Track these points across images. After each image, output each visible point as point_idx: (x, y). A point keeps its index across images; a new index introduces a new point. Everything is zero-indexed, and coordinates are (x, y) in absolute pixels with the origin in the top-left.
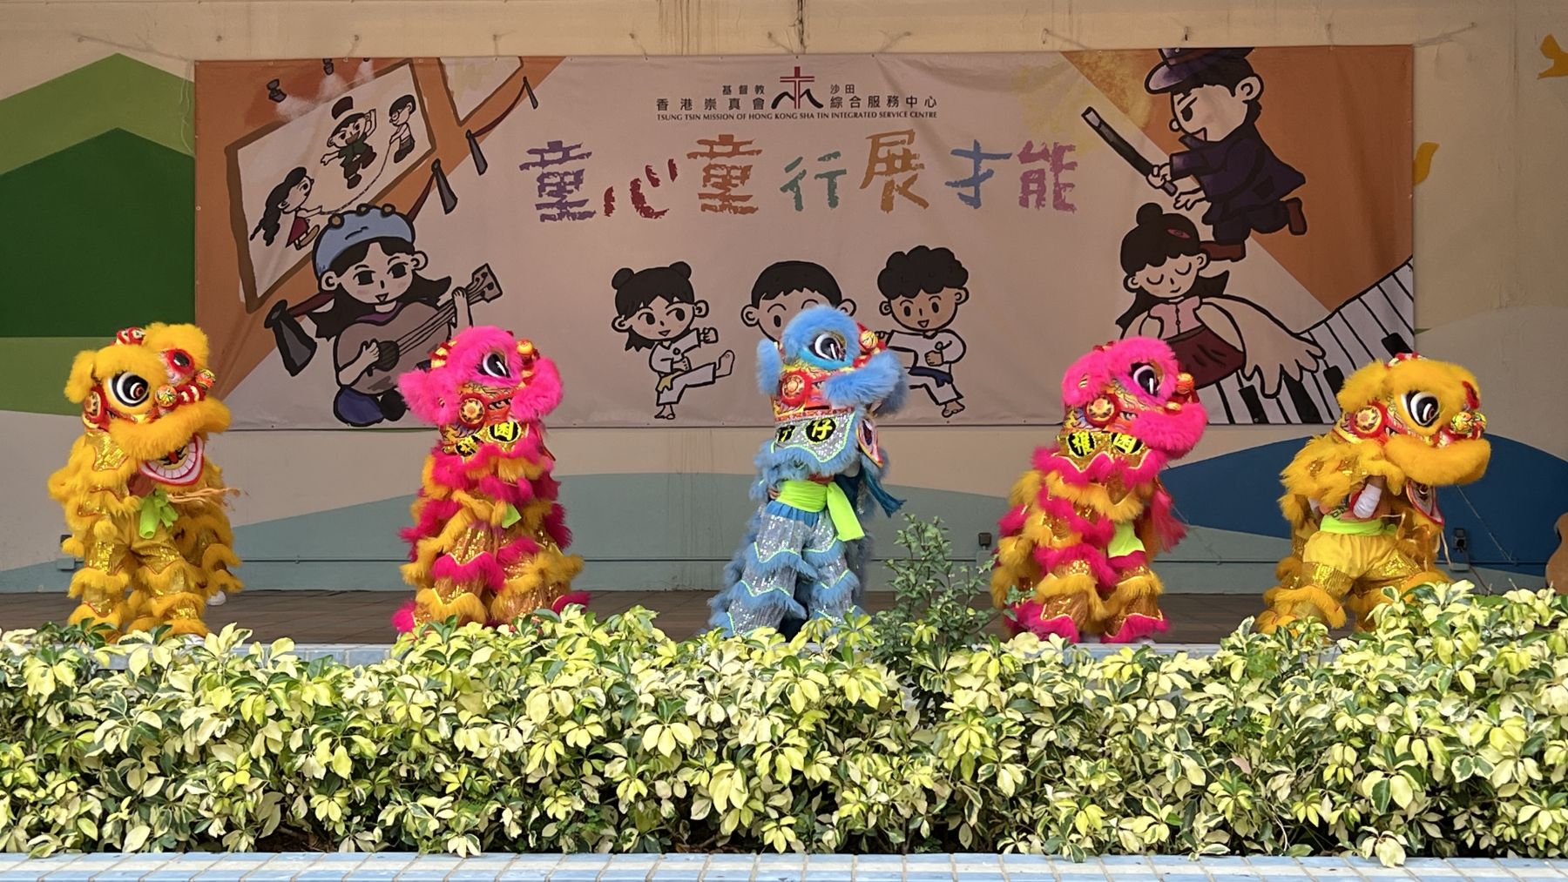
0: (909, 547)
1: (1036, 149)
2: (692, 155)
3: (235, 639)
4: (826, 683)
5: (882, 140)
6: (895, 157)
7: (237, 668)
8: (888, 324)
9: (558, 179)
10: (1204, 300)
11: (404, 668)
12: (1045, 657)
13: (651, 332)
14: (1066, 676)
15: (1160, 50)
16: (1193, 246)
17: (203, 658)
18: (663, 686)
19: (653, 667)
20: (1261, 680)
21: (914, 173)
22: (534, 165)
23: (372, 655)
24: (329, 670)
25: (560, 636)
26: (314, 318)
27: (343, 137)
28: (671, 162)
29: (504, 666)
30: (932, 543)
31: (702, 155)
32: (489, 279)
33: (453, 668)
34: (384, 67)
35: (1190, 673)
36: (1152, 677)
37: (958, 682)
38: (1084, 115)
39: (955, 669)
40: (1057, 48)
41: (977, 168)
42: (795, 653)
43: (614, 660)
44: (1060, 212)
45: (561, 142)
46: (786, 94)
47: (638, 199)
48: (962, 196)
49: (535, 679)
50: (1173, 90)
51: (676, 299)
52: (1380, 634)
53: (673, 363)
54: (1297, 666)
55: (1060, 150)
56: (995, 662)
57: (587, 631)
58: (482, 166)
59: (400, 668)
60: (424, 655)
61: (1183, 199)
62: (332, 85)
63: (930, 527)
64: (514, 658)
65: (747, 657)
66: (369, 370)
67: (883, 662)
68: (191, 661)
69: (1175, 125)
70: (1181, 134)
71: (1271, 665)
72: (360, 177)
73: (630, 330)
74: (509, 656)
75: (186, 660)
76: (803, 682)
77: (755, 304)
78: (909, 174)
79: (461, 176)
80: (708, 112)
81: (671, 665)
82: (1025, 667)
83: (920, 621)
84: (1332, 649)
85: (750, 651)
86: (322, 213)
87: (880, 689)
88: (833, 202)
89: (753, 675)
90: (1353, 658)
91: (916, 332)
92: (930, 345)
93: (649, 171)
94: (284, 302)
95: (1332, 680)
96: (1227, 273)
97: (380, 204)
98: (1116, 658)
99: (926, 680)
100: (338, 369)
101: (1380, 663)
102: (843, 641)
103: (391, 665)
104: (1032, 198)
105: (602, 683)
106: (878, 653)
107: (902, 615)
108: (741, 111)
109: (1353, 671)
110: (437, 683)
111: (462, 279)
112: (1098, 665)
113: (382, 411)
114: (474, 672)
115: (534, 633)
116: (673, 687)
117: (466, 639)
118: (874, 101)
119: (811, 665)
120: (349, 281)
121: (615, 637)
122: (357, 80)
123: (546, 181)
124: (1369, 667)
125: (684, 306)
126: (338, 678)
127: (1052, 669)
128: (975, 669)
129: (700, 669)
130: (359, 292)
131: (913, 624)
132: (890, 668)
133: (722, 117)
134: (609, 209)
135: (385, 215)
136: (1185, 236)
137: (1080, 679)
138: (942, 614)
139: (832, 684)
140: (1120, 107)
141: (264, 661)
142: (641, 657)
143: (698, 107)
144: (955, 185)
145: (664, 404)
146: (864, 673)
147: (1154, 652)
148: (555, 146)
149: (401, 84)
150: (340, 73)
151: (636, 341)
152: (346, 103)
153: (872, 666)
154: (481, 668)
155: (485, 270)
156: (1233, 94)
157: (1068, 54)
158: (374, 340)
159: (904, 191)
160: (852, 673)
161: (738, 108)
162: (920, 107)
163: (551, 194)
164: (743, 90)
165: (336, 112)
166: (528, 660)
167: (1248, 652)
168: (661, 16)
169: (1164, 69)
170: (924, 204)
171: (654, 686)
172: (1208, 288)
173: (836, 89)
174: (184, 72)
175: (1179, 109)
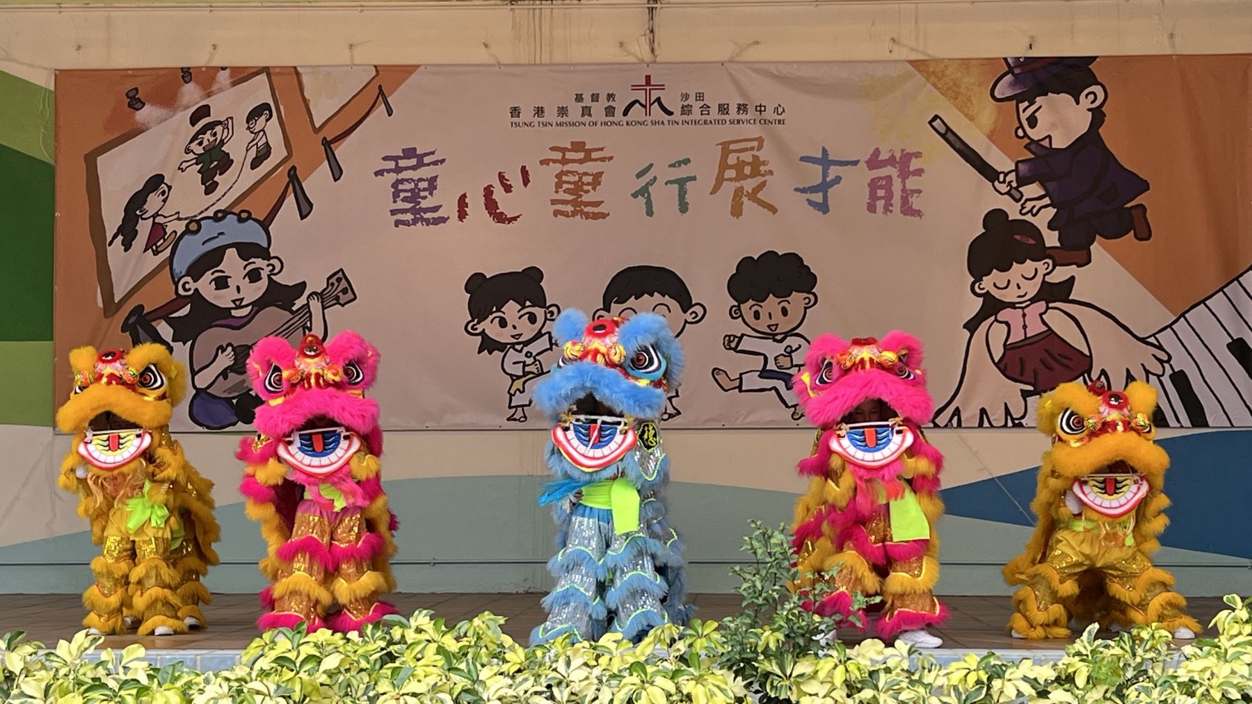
0: (755, 553)
1: (884, 156)
2: (545, 162)
3: (86, 645)
4: (673, 690)
5: (732, 147)
6: (745, 163)
7: (88, 674)
8: (738, 327)
9: (412, 185)
10: (1051, 305)
11: (254, 676)
12: (891, 663)
13: (504, 336)
14: (912, 682)
15: (1005, 59)
16: (1039, 252)
17: (55, 664)
18: (511, 692)
19: (501, 674)
20: (1105, 687)
21: (763, 179)
22: (389, 171)
23: (223, 660)
24: (179, 677)
25: (409, 642)
26: (171, 322)
27: (200, 144)
28: (523, 168)
29: (353, 673)
30: (778, 549)
31: (555, 161)
32: (344, 284)
33: (302, 674)
34: (241, 76)
35: (1035, 679)
36: (997, 683)
37: (804, 688)
38: (930, 123)
39: (802, 675)
40: (903, 57)
41: (825, 175)
42: (642, 659)
43: (463, 666)
44: (909, 218)
45: (415, 149)
46: (637, 101)
47: (491, 205)
48: (810, 202)
49: (384, 686)
50: (1018, 98)
51: (528, 303)
52: (1223, 641)
53: (525, 365)
54: (1141, 672)
55: (907, 157)
56: (841, 668)
57: (436, 637)
58: (337, 173)
59: (250, 674)
60: (274, 661)
61: (1029, 205)
62: (191, 94)
63: (776, 533)
64: (364, 664)
65: (595, 663)
66: (224, 374)
67: (730, 668)
68: (44, 667)
69: (1020, 133)
70: (1026, 141)
71: (1115, 672)
72: (217, 184)
73: (483, 333)
74: (358, 662)
75: (39, 666)
76: (650, 689)
77: (607, 308)
78: (759, 180)
79: (317, 182)
80: (560, 120)
81: (519, 671)
82: (871, 674)
83: (766, 627)
84: (1176, 656)
85: (598, 657)
86: (179, 219)
87: (727, 696)
88: (684, 208)
89: (600, 681)
90: (1196, 665)
91: (765, 336)
92: (780, 348)
93: (501, 177)
94: (141, 307)
95: (1175, 685)
96: (1072, 279)
97: (236, 210)
98: (962, 664)
99: (772, 687)
100: (194, 373)
101: (1223, 670)
102: (691, 645)
103: (241, 672)
104: (880, 204)
105: (451, 689)
106: (724, 659)
107: (748, 621)
108: (593, 119)
109: (1197, 678)
110: (286, 690)
111: (317, 284)
112: (944, 672)
113: (236, 415)
114: (324, 678)
115: (384, 639)
116: (521, 693)
117: (316, 645)
118: (723, 109)
119: (658, 671)
120: (205, 284)
121: (464, 642)
122: (214, 88)
123: (401, 187)
124: (1213, 674)
125: (537, 310)
126: (189, 685)
127: (898, 675)
128: (821, 675)
129: (548, 676)
130: (215, 297)
131: (759, 631)
132: (737, 674)
133: (574, 124)
134: (462, 215)
135: (241, 220)
136: (1031, 242)
137: (926, 686)
138: (788, 620)
139: (679, 690)
140: (966, 115)
141: (116, 668)
142: (490, 663)
143: (551, 115)
144: (803, 191)
145: (516, 407)
146: (710, 679)
147: (998, 658)
148: (409, 153)
149: (259, 91)
150: (197, 83)
151: (488, 345)
152: (204, 111)
153: (719, 672)
154: (330, 674)
155: (340, 275)
156: (1078, 103)
157: (913, 63)
158: (230, 344)
159: (753, 196)
160: (699, 680)
161: (590, 115)
162: (769, 114)
163: (405, 200)
164: (595, 98)
165: (194, 121)
166: (378, 666)
167: (1090, 658)
168: (514, 27)
169: (1009, 77)
170: (773, 210)
171: (502, 693)
172: (1055, 293)
173: (686, 97)
174: (45, 81)
175: (1024, 116)
